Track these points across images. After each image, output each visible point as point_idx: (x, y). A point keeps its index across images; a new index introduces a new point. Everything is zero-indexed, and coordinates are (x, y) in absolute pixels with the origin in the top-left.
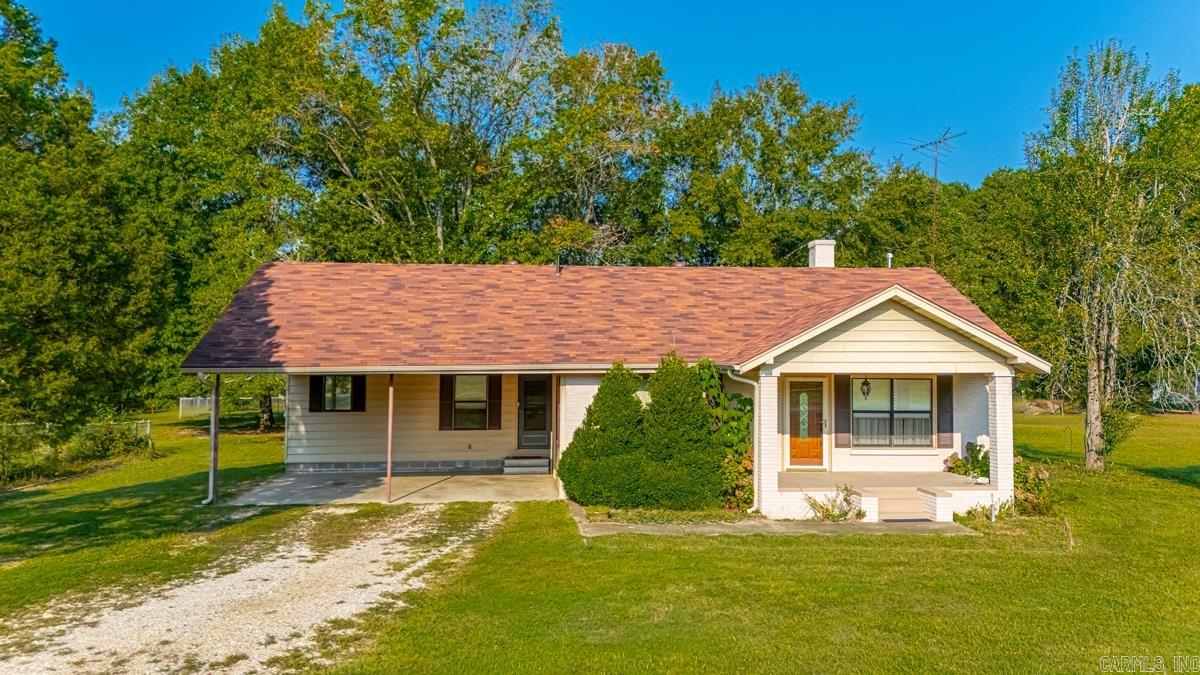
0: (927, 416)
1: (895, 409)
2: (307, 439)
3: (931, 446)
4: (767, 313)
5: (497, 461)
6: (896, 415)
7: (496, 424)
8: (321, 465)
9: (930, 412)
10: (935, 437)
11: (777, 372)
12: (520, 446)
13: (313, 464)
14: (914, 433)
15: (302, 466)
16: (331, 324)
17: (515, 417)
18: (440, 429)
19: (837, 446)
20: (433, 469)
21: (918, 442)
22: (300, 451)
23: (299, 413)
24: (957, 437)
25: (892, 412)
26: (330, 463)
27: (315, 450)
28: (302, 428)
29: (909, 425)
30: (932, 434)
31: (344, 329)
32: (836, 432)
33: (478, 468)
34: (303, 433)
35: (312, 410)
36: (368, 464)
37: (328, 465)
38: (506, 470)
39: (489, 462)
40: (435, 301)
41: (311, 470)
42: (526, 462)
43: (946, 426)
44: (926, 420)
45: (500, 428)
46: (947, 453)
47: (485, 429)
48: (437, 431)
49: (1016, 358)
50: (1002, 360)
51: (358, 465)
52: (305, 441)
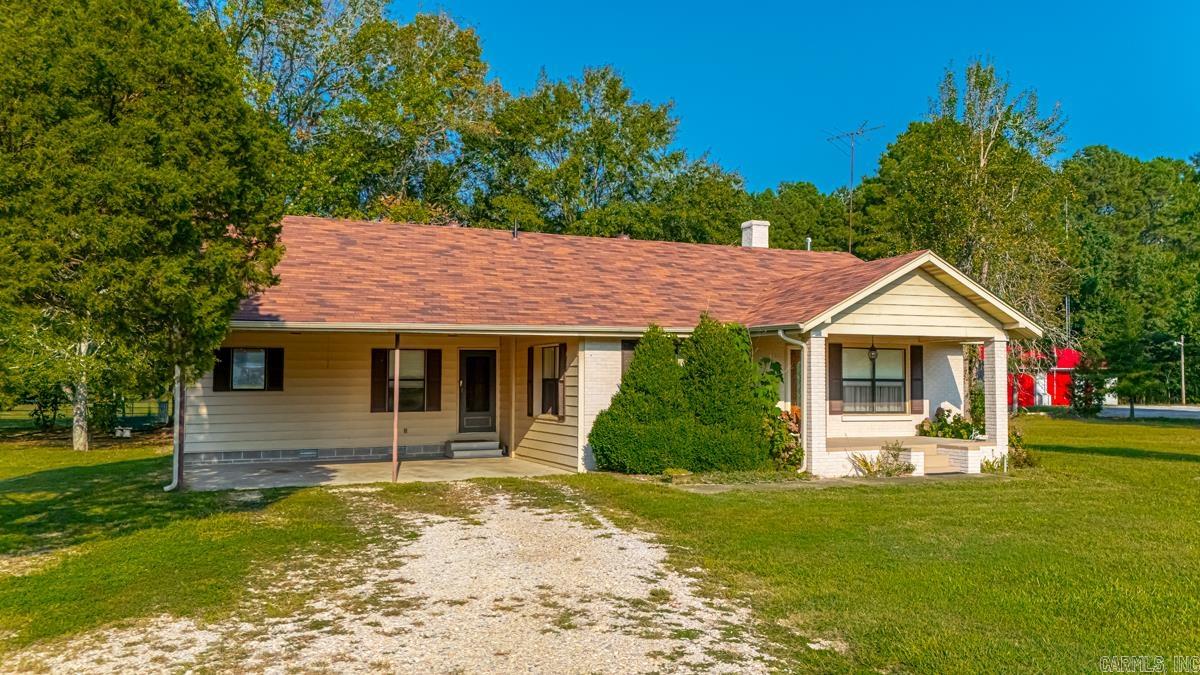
0: (900, 384)
1: (877, 377)
2: (210, 424)
3: (904, 412)
4: (742, 285)
5: (436, 446)
6: (877, 383)
7: (435, 404)
8: (228, 454)
9: (904, 381)
10: (908, 404)
11: (825, 333)
12: (462, 429)
13: (217, 454)
14: (889, 401)
15: (203, 457)
16: (303, 277)
17: (455, 396)
18: (372, 411)
19: (831, 413)
20: (363, 456)
21: (892, 409)
22: (201, 438)
23: (200, 392)
24: (926, 403)
25: (873, 380)
26: (239, 452)
27: (222, 437)
28: (204, 411)
29: (886, 391)
30: (905, 401)
31: (321, 283)
32: (830, 400)
33: (414, 454)
34: (205, 416)
35: (215, 389)
36: (286, 453)
37: (237, 454)
38: (456, 454)
39: (426, 448)
40: (403, 258)
41: (215, 460)
42: (475, 445)
43: (917, 394)
44: (899, 388)
45: (439, 410)
46: (918, 419)
47: (423, 410)
48: (369, 413)
49: (1017, 322)
50: (1000, 326)
51: (274, 453)
52: (207, 427)
